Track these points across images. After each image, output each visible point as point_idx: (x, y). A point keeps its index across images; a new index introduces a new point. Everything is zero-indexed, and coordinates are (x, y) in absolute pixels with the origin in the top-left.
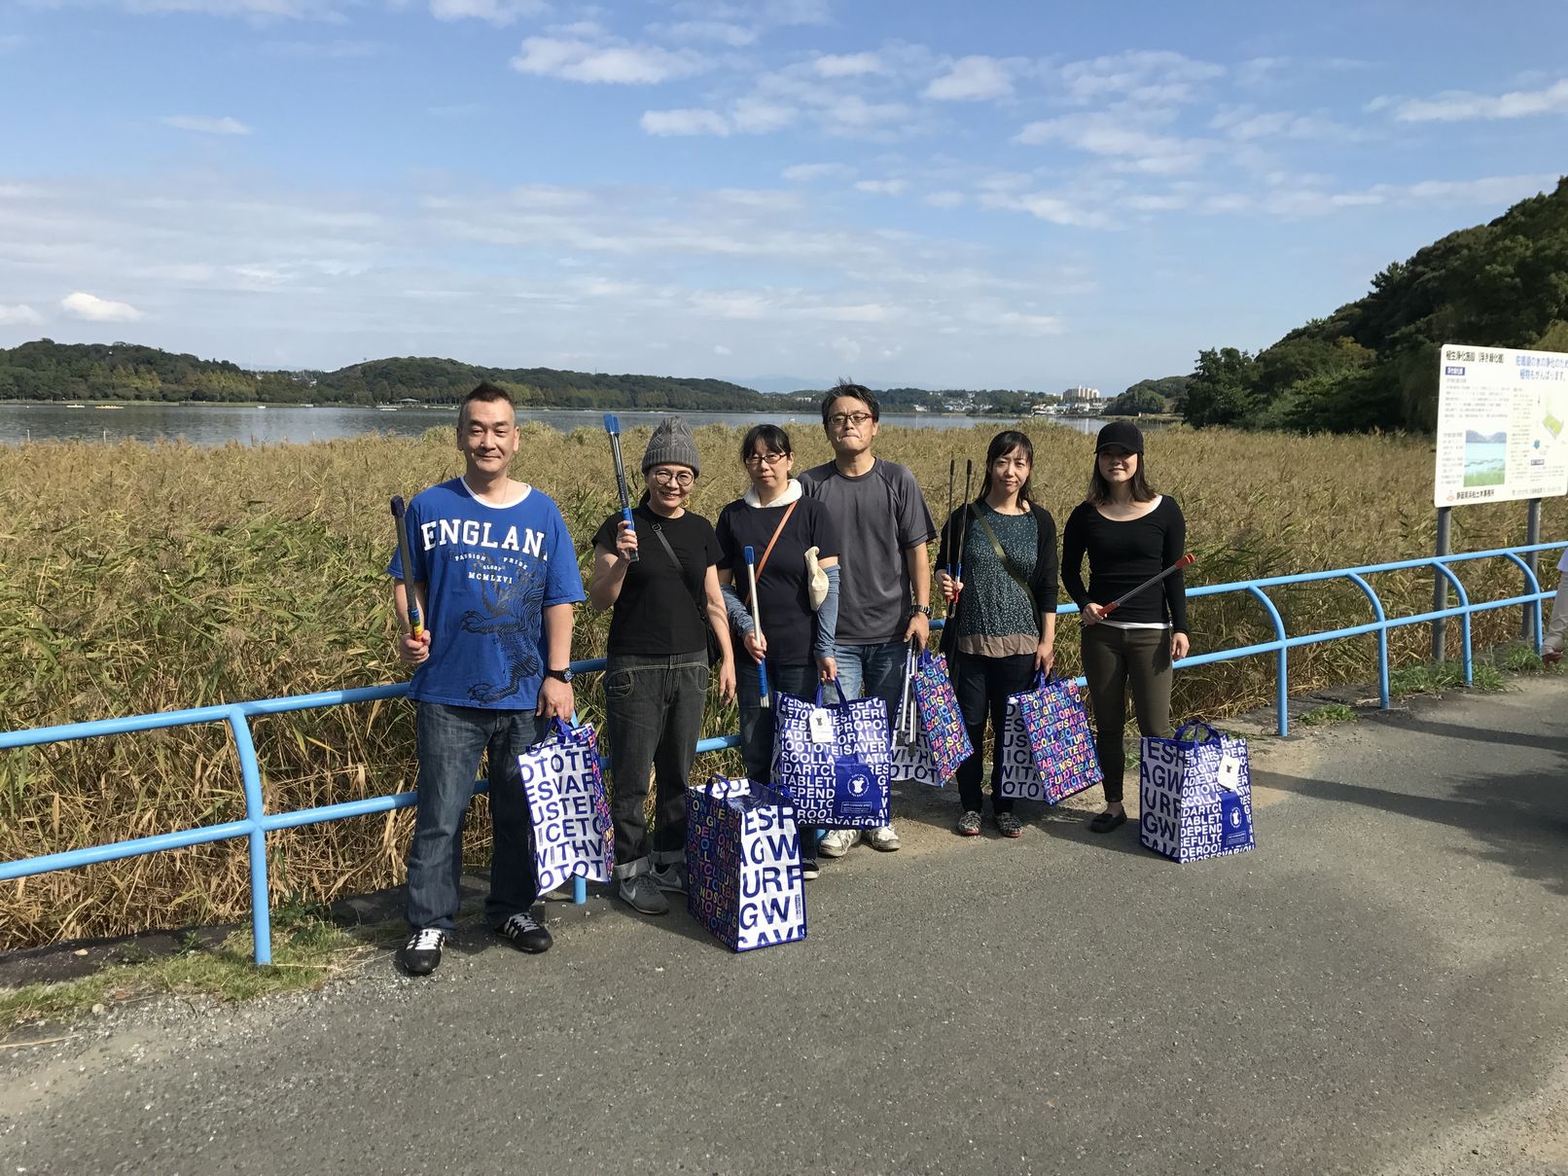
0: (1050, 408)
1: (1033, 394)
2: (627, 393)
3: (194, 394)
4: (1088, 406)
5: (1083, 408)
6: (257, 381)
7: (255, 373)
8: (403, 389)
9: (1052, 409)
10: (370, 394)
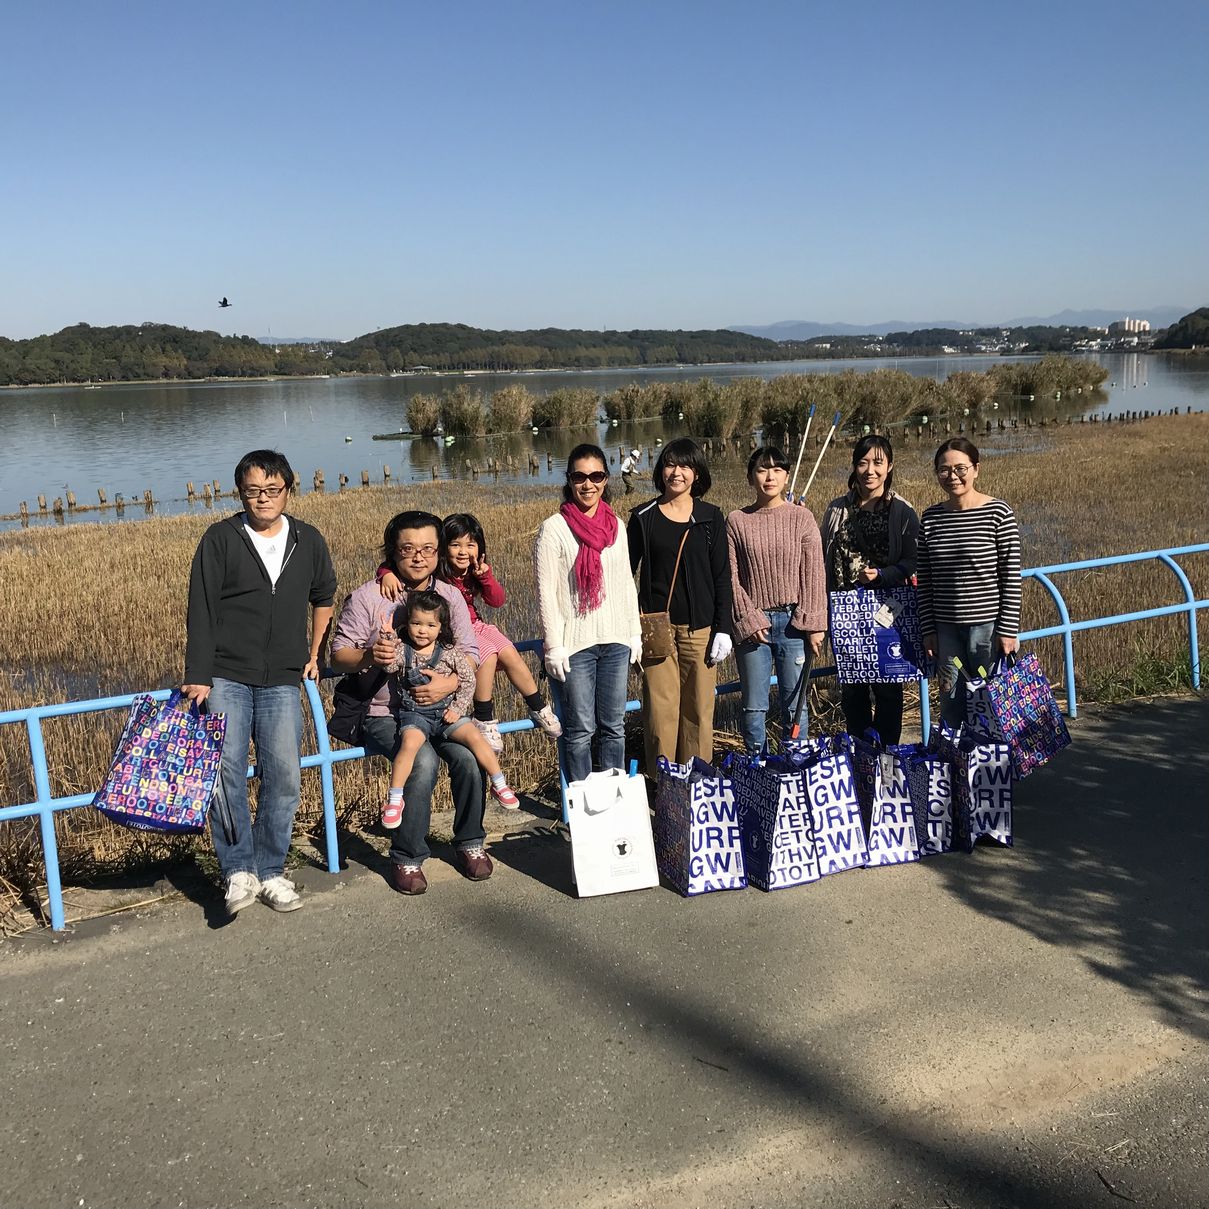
0: (1093, 343)
1: (1074, 329)
2: (637, 350)
3: (217, 370)
4: (1136, 340)
5: (1129, 343)
6: (275, 355)
7: (274, 346)
8: (415, 357)
9: (1095, 344)
10: (384, 363)
